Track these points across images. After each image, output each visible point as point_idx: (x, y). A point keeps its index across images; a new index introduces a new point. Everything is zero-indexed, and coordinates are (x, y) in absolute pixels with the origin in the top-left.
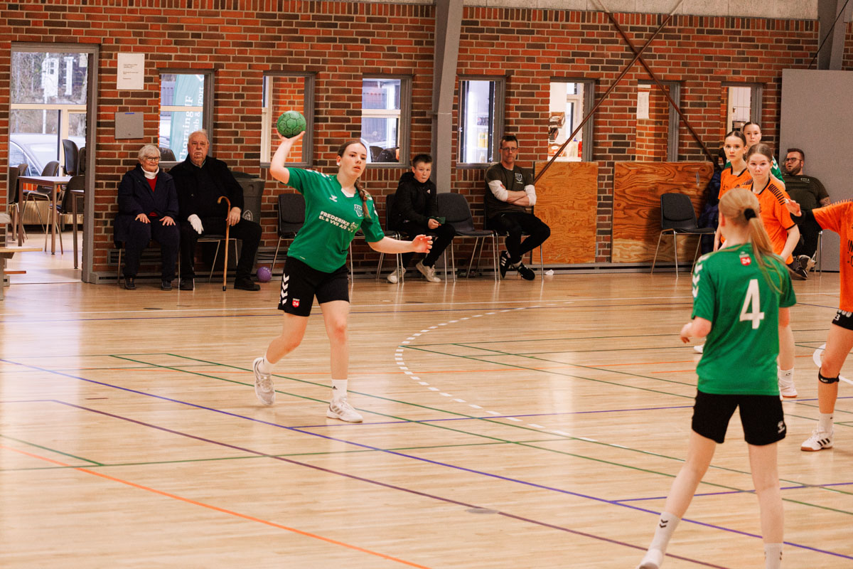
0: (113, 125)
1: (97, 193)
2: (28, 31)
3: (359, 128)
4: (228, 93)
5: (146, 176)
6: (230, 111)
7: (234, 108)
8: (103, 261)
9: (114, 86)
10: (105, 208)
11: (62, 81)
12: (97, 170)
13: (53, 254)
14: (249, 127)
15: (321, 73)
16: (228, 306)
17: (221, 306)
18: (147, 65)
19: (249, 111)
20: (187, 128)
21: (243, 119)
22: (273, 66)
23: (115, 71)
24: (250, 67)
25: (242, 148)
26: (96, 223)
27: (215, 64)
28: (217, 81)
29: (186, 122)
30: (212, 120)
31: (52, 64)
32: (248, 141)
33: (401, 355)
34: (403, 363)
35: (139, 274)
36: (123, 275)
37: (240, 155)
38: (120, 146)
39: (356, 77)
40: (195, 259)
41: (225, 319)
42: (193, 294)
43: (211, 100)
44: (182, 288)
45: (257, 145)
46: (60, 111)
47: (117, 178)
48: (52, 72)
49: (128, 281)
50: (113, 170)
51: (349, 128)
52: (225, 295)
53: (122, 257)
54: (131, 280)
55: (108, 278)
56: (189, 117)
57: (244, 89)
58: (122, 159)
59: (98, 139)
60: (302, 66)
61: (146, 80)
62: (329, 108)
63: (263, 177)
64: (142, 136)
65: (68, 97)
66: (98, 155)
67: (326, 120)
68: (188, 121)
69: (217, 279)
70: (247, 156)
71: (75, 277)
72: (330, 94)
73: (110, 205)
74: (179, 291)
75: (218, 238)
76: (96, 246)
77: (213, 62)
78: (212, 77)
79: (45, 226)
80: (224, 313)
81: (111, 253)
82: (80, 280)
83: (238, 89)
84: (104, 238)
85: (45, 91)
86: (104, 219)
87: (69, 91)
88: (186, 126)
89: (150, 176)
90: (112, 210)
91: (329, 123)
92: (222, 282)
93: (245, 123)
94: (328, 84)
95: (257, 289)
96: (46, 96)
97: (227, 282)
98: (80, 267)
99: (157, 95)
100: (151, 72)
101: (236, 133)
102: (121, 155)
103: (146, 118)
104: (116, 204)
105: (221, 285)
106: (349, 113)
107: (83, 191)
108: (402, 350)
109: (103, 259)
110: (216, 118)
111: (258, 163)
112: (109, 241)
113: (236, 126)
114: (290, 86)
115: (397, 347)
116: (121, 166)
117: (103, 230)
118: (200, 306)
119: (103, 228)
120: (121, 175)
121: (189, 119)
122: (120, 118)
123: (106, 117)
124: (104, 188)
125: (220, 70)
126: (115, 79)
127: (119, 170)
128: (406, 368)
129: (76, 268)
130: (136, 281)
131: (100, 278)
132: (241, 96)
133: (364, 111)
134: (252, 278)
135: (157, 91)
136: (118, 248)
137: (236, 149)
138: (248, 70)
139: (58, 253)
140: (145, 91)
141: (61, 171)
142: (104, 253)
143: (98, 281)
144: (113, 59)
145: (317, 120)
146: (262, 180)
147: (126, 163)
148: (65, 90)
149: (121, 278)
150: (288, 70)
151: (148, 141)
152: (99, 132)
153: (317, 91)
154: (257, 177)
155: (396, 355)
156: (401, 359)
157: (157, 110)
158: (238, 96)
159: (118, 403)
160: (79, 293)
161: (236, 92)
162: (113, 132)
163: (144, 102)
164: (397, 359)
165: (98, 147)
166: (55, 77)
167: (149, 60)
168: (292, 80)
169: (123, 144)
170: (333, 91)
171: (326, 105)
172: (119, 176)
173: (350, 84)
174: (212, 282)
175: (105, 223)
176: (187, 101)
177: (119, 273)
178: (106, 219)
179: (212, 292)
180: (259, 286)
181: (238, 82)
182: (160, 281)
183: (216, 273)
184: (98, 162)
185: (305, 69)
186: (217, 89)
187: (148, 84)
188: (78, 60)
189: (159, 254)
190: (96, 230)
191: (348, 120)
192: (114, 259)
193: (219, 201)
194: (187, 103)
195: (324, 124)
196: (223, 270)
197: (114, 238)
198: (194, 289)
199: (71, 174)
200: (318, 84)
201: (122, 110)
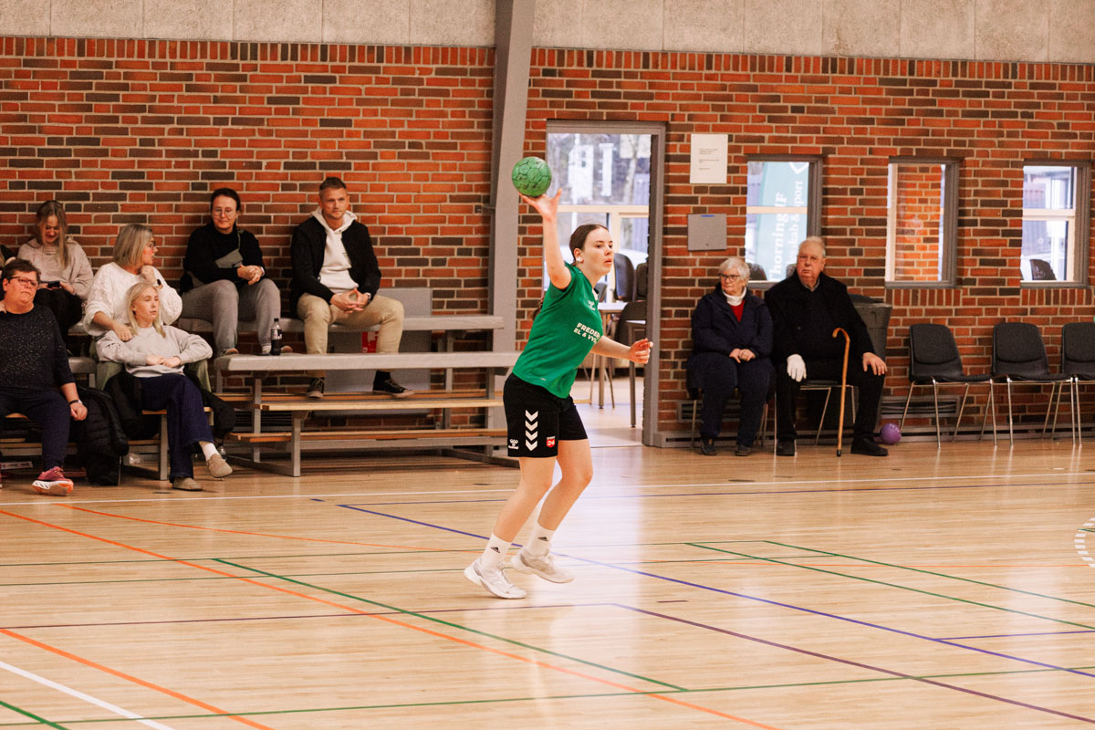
0: (685, 231)
1: (663, 324)
2: (569, 105)
3: (1020, 233)
4: (840, 187)
5: (729, 302)
6: (844, 211)
7: (849, 207)
8: (672, 416)
9: (686, 179)
10: (675, 345)
11: (597, 176)
12: (664, 293)
13: (601, 408)
14: (869, 233)
15: (967, 159)
16: (843, 478)
17: (835, 477)
18: (731, 149)
19: (870, 212)
20: (780, 237)
21: (862, 222)
22: (901, 150)
23: (687, 159)
24: (871, 151)
25: (861, 263)
26: (663, 365)
27: (823, 148)
28: (826, 171)
29: (778, 229)
30: (820, 224)
31: (584, 154)
32: (869, 252)
33: (1083, 541)
34: (1086, 553)
35: (721, 435)
36: (699, 436)
37: (857, 272)
38: (695, 260)
39: (1015, 164)
40: (797, 413)
41: (839, 494)
42: (795, 461)
43: (819, 197)
44: (780, 453)
45: (881, 257)
46: (608, 214)
47: (690, 303)
48: (584, 164)
49: (706, 443)
50: (684, 293)
51: (1006, 233)
52: (839, 462)
53: (697, 411)
54: (710, 442)
55: (677, 440)
56: (782, 222)
57: (863, 182)
58: (697, 278)
59: (665, 252)
60: (942, 150)
61: (731, 170)
62: (979, 207)
63: (889, 301)
64: (725, 247)
65: (607, 199)
66: (665, 273)
67: (974, 223)
68: (781, 227)
69: (828, 440)
70: (867, 273)
71: (633, 439)
72: (980, 188)
73: (681, 341)
74: (775, 456)
75: (829, 385)
76: (662, 396)
77: (821, 146)
78: (820, 166)
79: (589, 370)
80: (839, 487)
81: (683, 405)
82: (640, 443)
83: (854, 181)
84: (673, 385)
85: (573, 190)
86: (672, 359)
87: (607, 190)
88: (778, 235)
89: (735, 300)
90: (683, 347)
91: (979, 227)
92: (837, 445)
93: (863, 227)
94: (977, 174)
95: (884, 454)
96: (575, 197)
97: (843, 444)
98: (639, 425)
99: (745, 191)
100: (737, 159)
101: (852, 242)
102: (695, 272)
103: (729, 222)
104: (689, 339)
105: (833, 449)
106: (1006, 213)
107: (644, 322)
108: (1084, 535)
109: (673, 413)
110: (825, 221)
111: (882, 282)
112: (679, 389)
113: (852, 232)
114: (920, 178)
115: (1076, 532)
116: (697, 287)
117: (672, 376)
118: (807, 477)
119: (672, 371)
120: (697, 299)
121: (783, 225)
122: (695, 222)
123: (674, 221)
124: (673, 318)
125: (830, 156)
126: (687, 169)
127: (693, 293)
128: (1090, 559)
129: (633, 427)
130: (717, 444)
131: (667, 440)
132: (860, 192)
133: (1026, 212)
134: (876, 439)
135: (744, 185)
136: (692, 398)
137: (851, 263)
138: (868, 156)
139: (607, 407)
140: (728, 185)
141: (609, 295)
142: (673, 406)
143: (664, 444)
144: (685, 143)
145: (961, 223)
146: (887, 306)
147: (702, 283)
148: (600, 189)
149: (697, 440)
150: (922, 156)
151: (733, 253)
152: (666, 242)
153: (963, 183)
154: (880, 301)
155: (1076, 541)
156: (1083, 547)
157: (744, 211)
158: (854, 192)
159: (701, 607)
160: (639, 460)
161: (852, 187)
162: (685, 242)
163: (727, 201)
164: (1077, 547)
165: (665, 262)
166: (588, 171)
167: (733, 144)
168: (924, 170)
169: (698, 258)
170: (985, 184)
171: (975, 203)
172: (694, 301)
173: (1007, 174)
174: (819, 444)
175: (675, 365)
176: (778, 199)
177: (693, 433)
178: (676, 360)
179: (821, 458)
180: (886, 450)
181: (855, 172)
182: (734, 443)
183: (826, 432)
184: (664, 282)
185: (945, 154)
186: (825, 181)
187: (732, 175)
188: (619, 148)
189: (739, 407)
190: (662, 375)
191: (1004, 223)
192: (687, 413)
193: (835, 335)
194: (778, 203)
195: (972, 228)
196: (837, 428)
197: (688, 385)
198: (796, 453)
199: (624, 300)
200: (962, 174)
201: (697, 211)
